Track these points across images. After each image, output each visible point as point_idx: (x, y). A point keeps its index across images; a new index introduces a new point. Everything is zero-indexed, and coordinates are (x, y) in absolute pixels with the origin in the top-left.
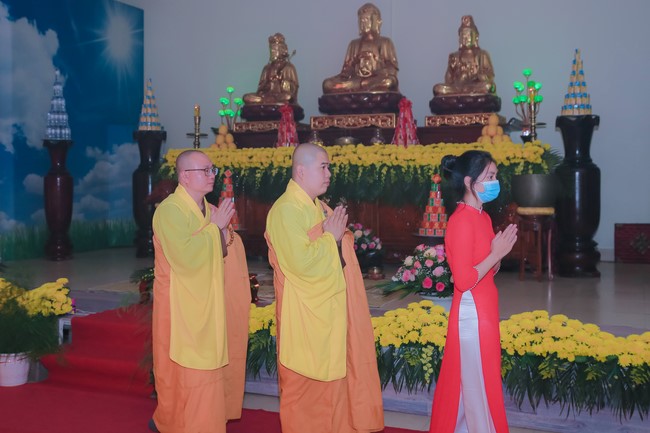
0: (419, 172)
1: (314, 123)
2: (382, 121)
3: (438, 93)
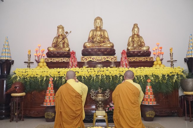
0: (136, 78)
1: (83, 59)
2: (112, 59)
3: (129, 50)
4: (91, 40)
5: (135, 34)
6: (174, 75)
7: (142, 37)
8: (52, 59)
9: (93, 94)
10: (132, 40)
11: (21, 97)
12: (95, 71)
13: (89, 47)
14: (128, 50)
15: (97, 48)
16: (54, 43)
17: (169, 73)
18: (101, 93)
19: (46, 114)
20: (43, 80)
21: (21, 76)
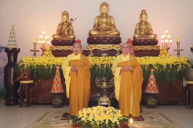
1: (88, 47)
2: (117, 47)
3: (136, 38)
4: (97, 27)
5: (142, 21)
6: (179, 65)
7: (150, 24)
8: (58, 47)
9: (98, 82)
10: (139, 28)
11: (29, 84)
12: (100, 60)
13: (95, 35)
14: (134, 38)
15: (103, 36)
16: (58, 30)
17: (173, 63)
18: (105, 82)
19: (53, 100)
20: (49, 68)
21: (28, 64)
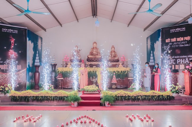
1: (87, 63)
2: (100, 63)
5: (112, 51)
6: (126, 71)
9: (91, 79)
11: (62, 80)
12: (92, 69)
13: (90, 57)
21: (61, 71)
